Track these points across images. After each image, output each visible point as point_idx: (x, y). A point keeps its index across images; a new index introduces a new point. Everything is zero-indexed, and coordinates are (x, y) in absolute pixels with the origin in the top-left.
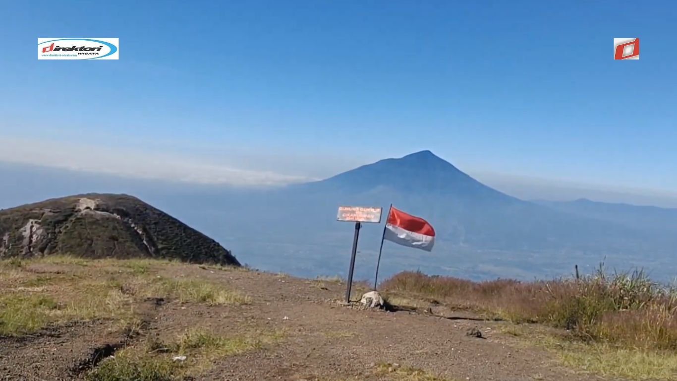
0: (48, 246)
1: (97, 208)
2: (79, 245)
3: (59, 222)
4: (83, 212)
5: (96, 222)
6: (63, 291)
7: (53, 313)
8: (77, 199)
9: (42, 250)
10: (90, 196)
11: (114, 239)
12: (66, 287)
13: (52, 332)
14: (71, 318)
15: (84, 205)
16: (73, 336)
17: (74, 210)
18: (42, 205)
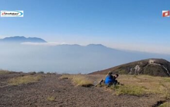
0: (141, 72)
1: (154, 62)
2: (150, 72)
3: (144, 66)
4: (150, 63)
5: (153, 66)
6: (147, 85)
7: (146, 90)
8: (149, 60)
9: (140, 73)
10: (152, 59)
11: (159, 71)
12: (148, 83)
13: (146, 95)
14: (150, 92)
15: (151, 62)
16: (151, 97)
17: (148, 63)
18: (140, 61)
